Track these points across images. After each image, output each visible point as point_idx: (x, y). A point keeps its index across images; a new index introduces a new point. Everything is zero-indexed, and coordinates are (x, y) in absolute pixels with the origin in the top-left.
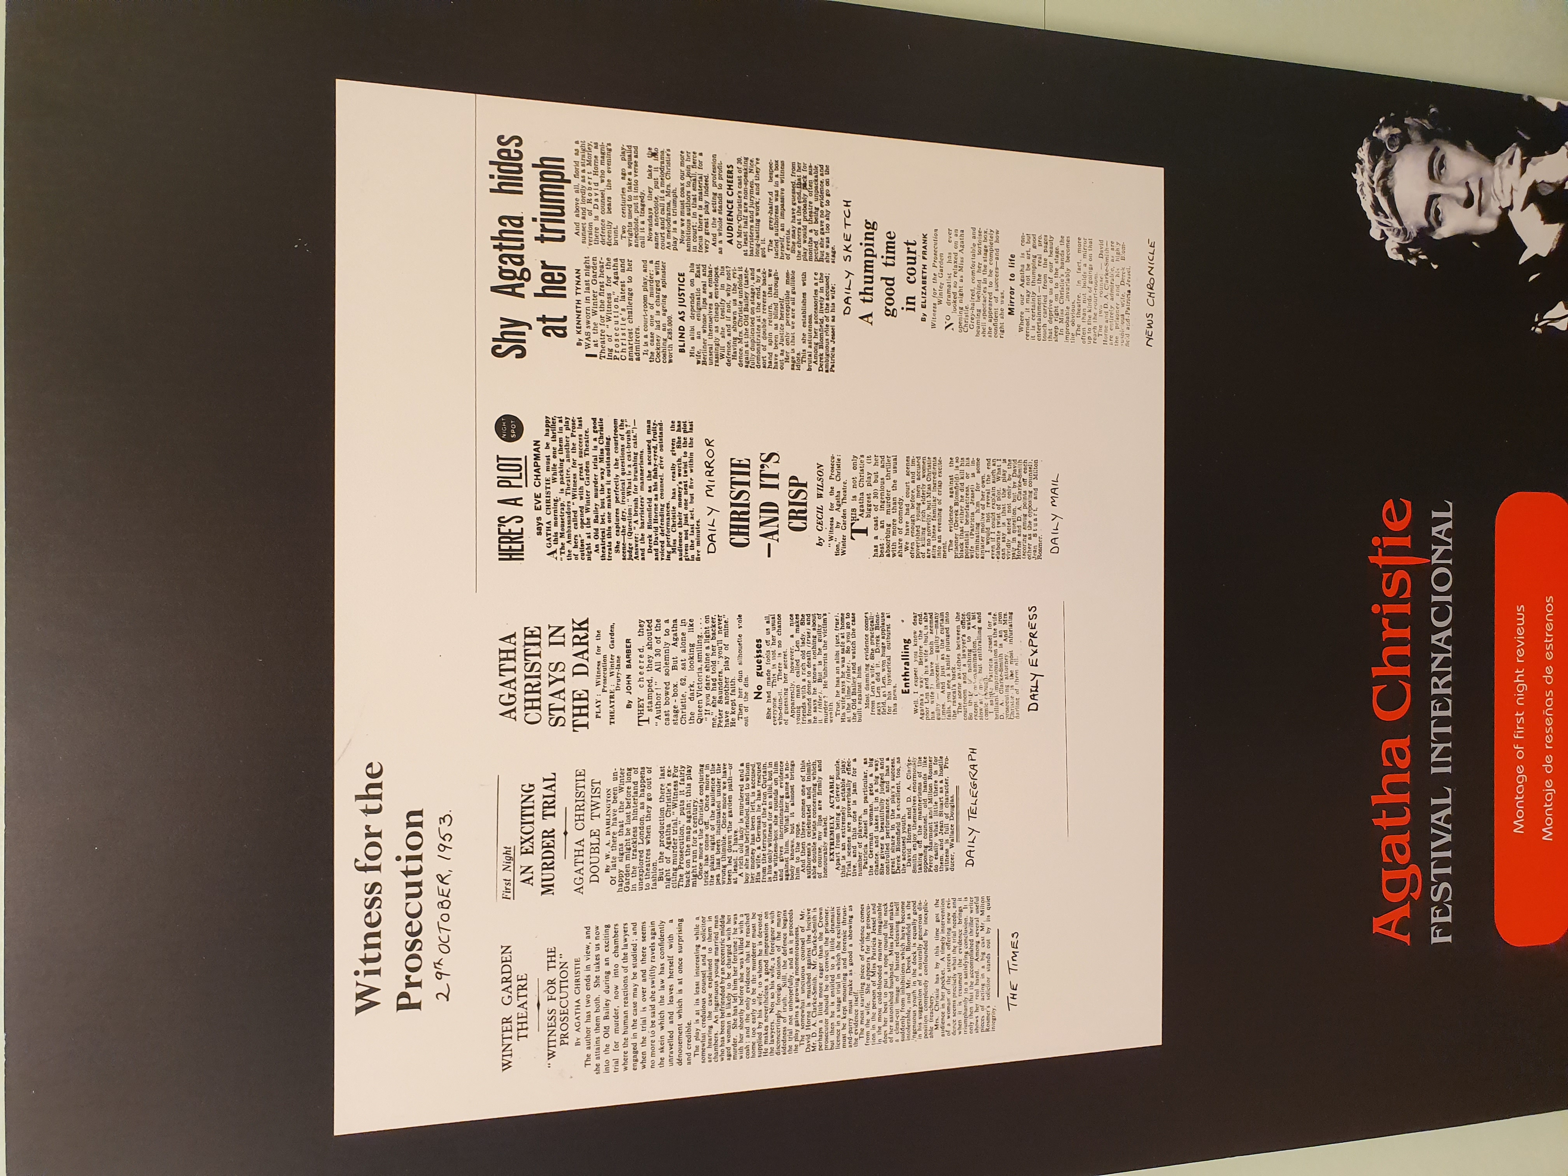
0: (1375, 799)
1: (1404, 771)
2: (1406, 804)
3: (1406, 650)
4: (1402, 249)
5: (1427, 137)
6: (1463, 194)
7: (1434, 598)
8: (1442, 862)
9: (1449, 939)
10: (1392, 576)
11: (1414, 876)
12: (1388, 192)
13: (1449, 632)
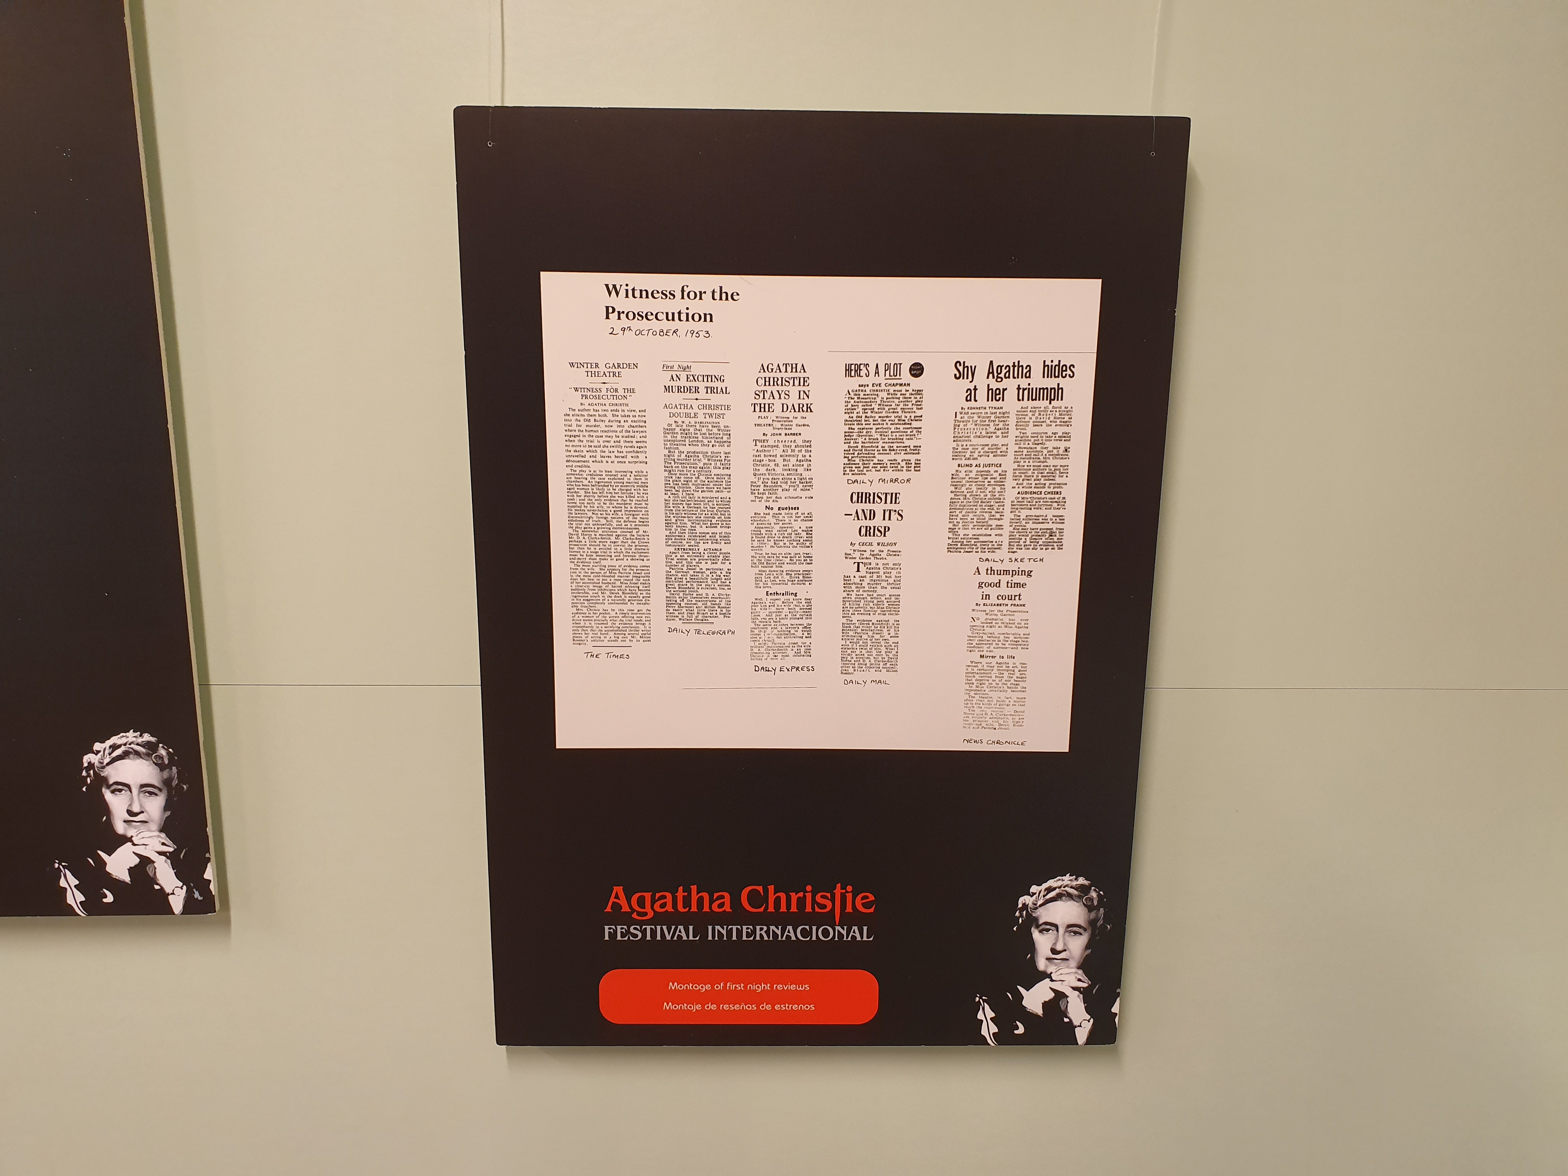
0: (694, 888)
1: (710, 908)
2: (690, 909)
3: (783, 909)
4: (1025, 906)
5: (1092, 923)
6: (1059, 947)
7: (814, 928)
8: (654, 933)
9: (607, 938)
10: (828, 899)
11: (646, 914)
12: (1058, 897)
13: (794, 938)
